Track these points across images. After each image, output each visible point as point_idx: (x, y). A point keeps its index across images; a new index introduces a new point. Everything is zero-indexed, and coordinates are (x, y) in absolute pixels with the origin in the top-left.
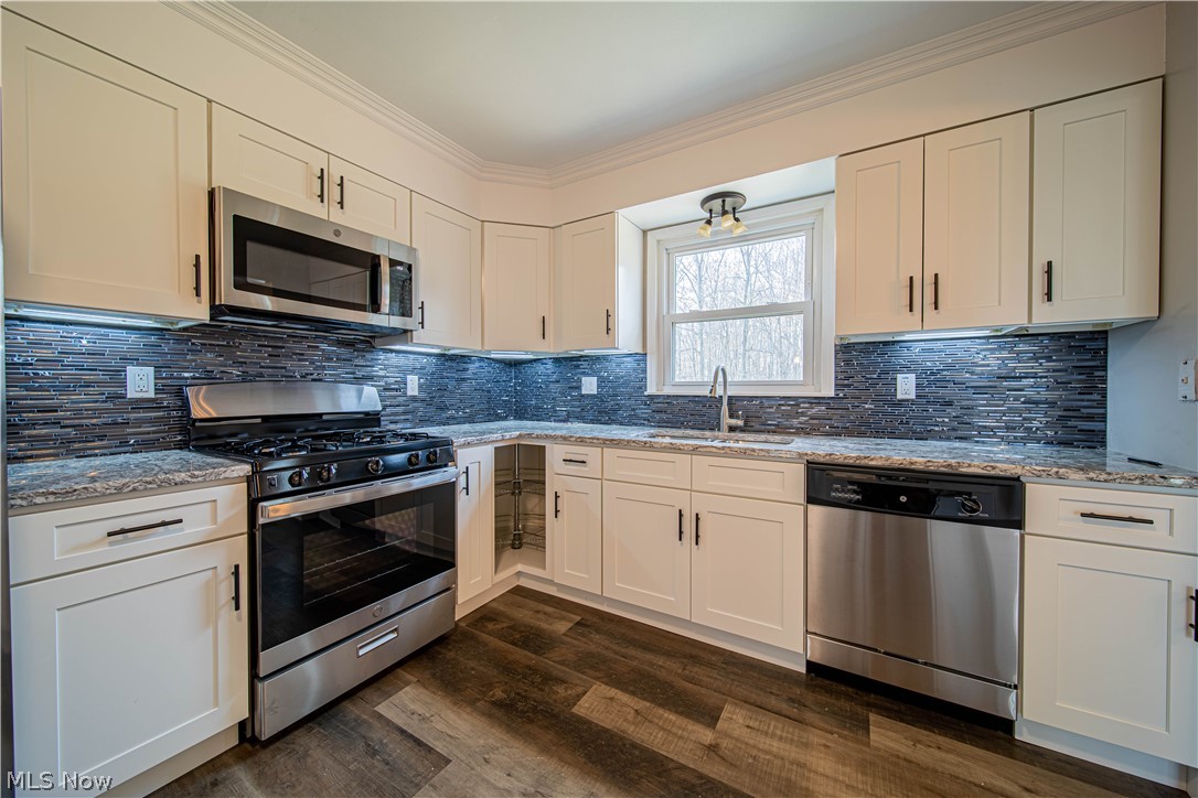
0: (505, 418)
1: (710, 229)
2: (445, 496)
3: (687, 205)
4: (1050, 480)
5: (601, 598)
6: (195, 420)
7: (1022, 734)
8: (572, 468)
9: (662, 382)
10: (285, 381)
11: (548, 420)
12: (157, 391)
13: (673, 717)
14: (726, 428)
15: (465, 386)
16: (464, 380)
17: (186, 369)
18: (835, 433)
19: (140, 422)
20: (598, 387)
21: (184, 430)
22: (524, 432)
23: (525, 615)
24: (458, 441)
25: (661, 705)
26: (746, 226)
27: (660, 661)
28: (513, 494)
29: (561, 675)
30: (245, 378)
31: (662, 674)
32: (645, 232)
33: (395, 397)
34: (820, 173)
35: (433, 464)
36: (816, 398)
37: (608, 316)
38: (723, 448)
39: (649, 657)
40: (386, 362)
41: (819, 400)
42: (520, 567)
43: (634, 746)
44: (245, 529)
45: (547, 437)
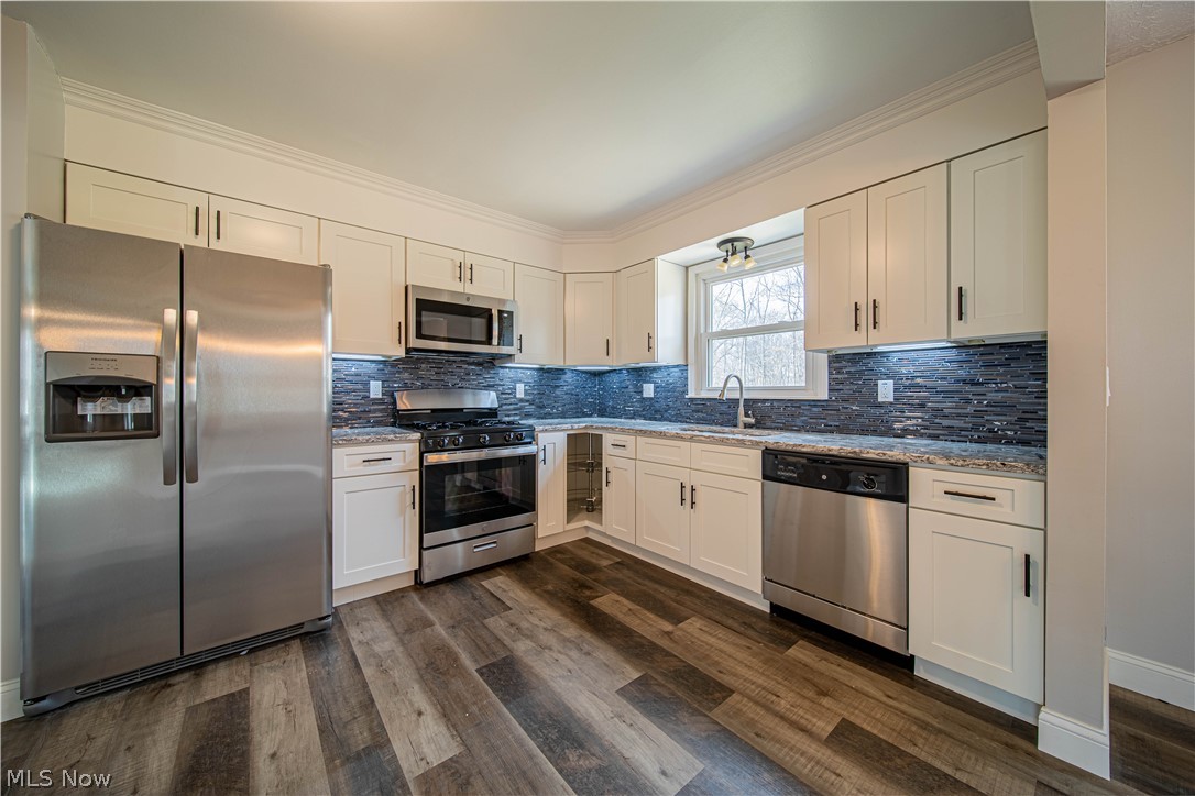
0: (590, 416)
1: (726, 266)
2: (528, 463)
3: (709, 248)
4: (923, 465)
5: (634, 547)
6: (399, 410)
7: (920, 672)
8: (618, 451)
9: (699, 388)
10: (445, 388)
11: (620, 417)
12: (383, 394)
13: (652, 616)
14: (741, 425)
15: (558, 392)
16: (558, 387)
17: (395, 382)
18: (828, 430)
19: (375, 411)
20: (655, 391)
21: (394, 416)
22: (588, 424)
23: (584, 554)
24: (538, 428)
25: (649, 610)
26: (756, 261)
27: (663, 589)
28: (588, 471)
29: (589, 584)
30: (424, 387)
31: (660, 596)
32: (687, 268)
33: (507, 399)
34: (793, 220)
35: (519, 441)
36: (814, 401)
37: (650, 337)
38: (709, 437)
39: (656, 586)
40: (506, 374)
41: (814, 403)
42: (587, 523)
43: (619, 623)
44: (418, 468)
45: (602, 428)
